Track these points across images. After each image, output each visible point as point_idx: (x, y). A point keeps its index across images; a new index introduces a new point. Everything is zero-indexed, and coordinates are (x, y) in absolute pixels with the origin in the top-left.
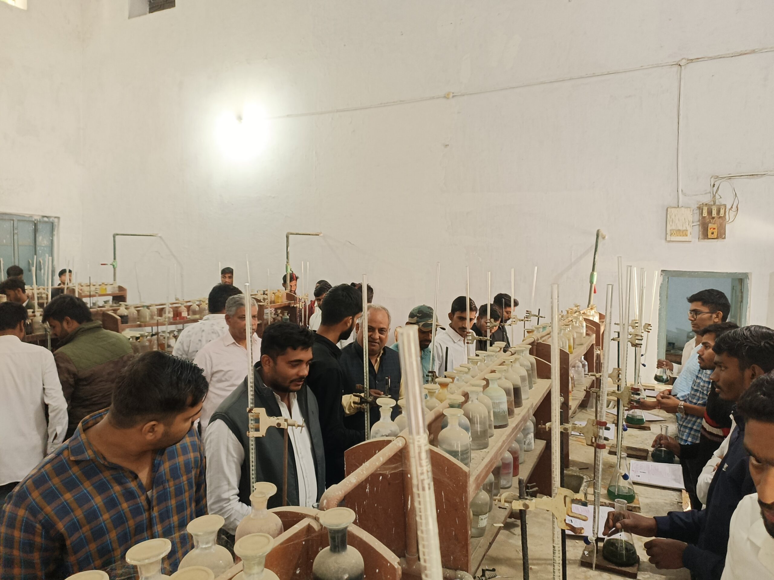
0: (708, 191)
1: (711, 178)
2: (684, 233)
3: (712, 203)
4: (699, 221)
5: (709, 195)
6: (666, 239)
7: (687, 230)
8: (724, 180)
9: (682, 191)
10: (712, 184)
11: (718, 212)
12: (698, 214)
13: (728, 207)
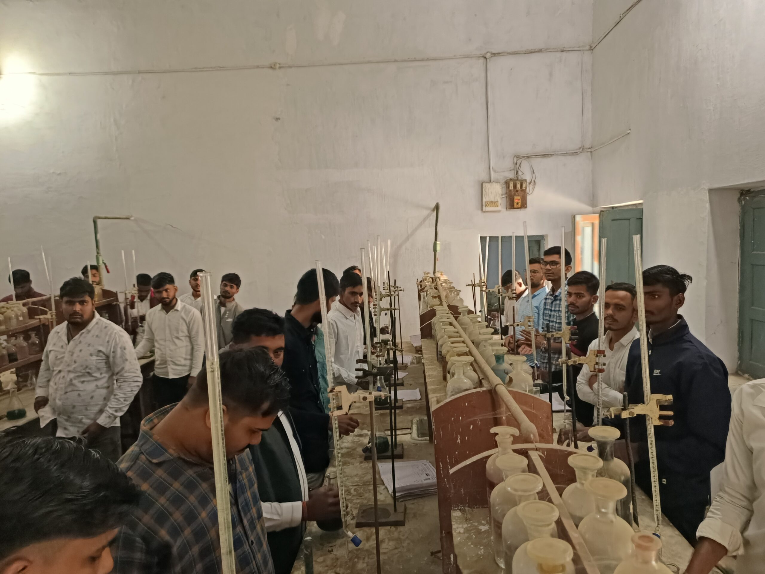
0: (512, 168)
1: (514, 157)
2: (496, 204)
3: (516, 178)
4: (506, 193)
5: (513, 172)
6: (482, 210)
7: (498, 202)
8: (524, 159)
9: (493, 168)
10: (515, 162)
11: (521, 186)
12: (505, 187)
13: (528, 181)
